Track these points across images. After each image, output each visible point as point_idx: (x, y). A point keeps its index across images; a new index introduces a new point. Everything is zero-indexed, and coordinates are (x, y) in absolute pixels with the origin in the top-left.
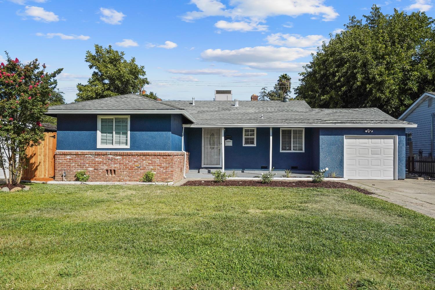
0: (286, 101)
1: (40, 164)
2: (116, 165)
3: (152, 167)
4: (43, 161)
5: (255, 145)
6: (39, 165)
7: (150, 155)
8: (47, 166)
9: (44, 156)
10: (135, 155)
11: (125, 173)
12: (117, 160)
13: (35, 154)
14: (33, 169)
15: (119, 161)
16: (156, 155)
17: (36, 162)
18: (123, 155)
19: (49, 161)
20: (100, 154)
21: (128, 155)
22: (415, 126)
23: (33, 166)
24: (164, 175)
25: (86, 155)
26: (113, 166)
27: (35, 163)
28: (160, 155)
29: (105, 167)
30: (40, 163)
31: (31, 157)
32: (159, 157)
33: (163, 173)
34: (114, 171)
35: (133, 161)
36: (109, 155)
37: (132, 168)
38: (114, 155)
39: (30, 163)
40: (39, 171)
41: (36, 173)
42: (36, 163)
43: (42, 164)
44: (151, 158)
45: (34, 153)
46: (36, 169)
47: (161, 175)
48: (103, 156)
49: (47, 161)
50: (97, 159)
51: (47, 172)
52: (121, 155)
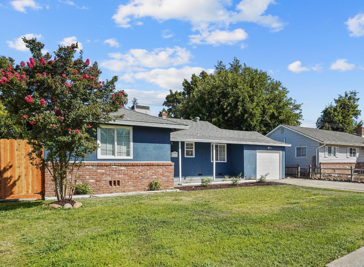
0: (197, 121)
1: (21, 179)
2: (120, 176)
3: (155, 177)
4: (23, 175)
5: (194, 157)
6: (18, 180)
7: (154, 165)
8: (30, 181)
9: (25, 168)
10: (140, 166)
11: (130, 183)
12: (122, 170)
13: (11, 167)
14: (9, 185)
15: (123, 171)
16: (159, 165)
17: (13, 176)
18: (128, 166)
19: (33, 174)
20: (103, 165)
21: (133, 165)
22: (290, 145)
23: (9, 180)
24: (166, 183)
25: (87, 166)
26: (117, 177)
27: (11, 177)
28: (162, 165)
29: (109, 179)
30: (19, 176)
31: (5, 170)
32: (162, 166)
33: (165, 181)
34: (118, 181)
35: (138, 172)
36: (113, 165)
37: (137, 178)
38: (118, 166)
39: (4, 177)
40: (18, 187)
41: (13, 190)
42: (13, 178)
43: (23, 178)
44: (155, 168)
45: (10, 164)
46: (14, 184)
47: (164, 183)
48: (106, 167)
49: (31, 174)
50: (99, 171)
51: (30, 188)
52: (126, 166)
